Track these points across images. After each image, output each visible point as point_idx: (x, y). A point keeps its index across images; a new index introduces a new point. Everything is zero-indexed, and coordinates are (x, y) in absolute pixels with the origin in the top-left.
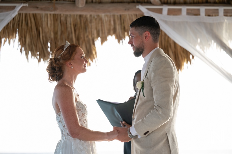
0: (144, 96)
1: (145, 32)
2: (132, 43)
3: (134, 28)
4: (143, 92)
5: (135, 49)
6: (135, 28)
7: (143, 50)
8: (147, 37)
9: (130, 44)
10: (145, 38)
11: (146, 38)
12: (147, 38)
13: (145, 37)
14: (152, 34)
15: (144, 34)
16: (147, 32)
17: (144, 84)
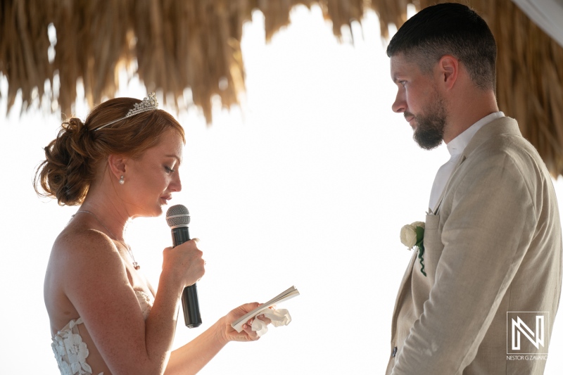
0: (425, 274)
1: (439, 59)
2: (407, 106)
3: (401, 54)
4: (422, 260)
5: (416, 123)
6: (406, 53)
7: (443, 122)
8: (450, 74)
9: (399, 111)
10: (445, 80)
11: (448, 80)
12: (452, 79)
13: (444, 77)
14: (468, 60)
15: (439, 67)
16: (446, 59)
17: (426, 231)
